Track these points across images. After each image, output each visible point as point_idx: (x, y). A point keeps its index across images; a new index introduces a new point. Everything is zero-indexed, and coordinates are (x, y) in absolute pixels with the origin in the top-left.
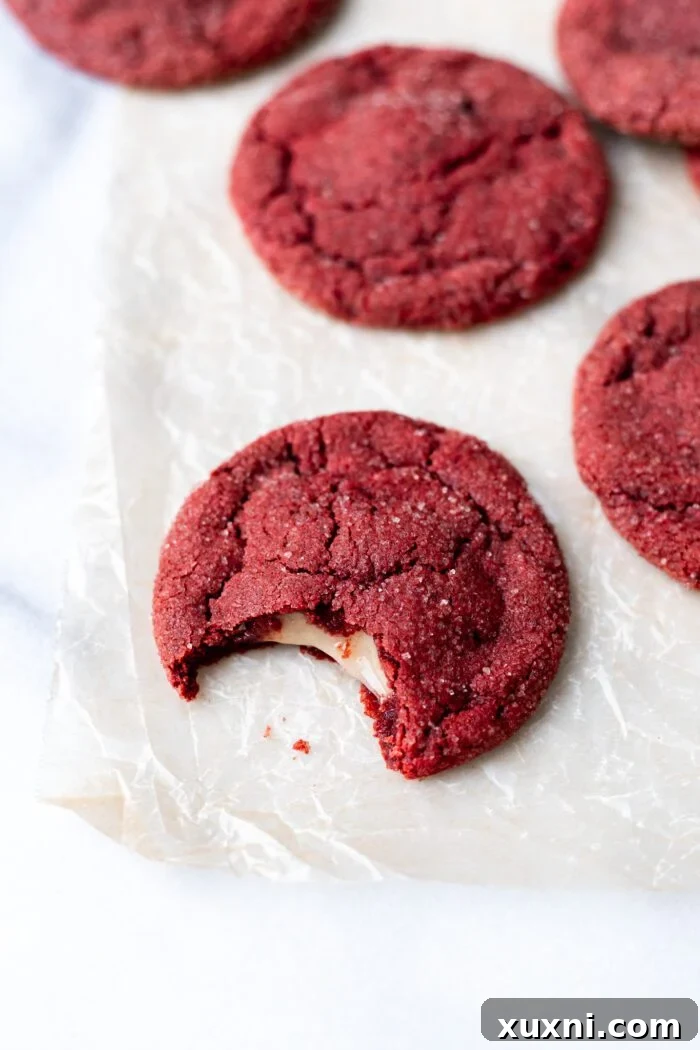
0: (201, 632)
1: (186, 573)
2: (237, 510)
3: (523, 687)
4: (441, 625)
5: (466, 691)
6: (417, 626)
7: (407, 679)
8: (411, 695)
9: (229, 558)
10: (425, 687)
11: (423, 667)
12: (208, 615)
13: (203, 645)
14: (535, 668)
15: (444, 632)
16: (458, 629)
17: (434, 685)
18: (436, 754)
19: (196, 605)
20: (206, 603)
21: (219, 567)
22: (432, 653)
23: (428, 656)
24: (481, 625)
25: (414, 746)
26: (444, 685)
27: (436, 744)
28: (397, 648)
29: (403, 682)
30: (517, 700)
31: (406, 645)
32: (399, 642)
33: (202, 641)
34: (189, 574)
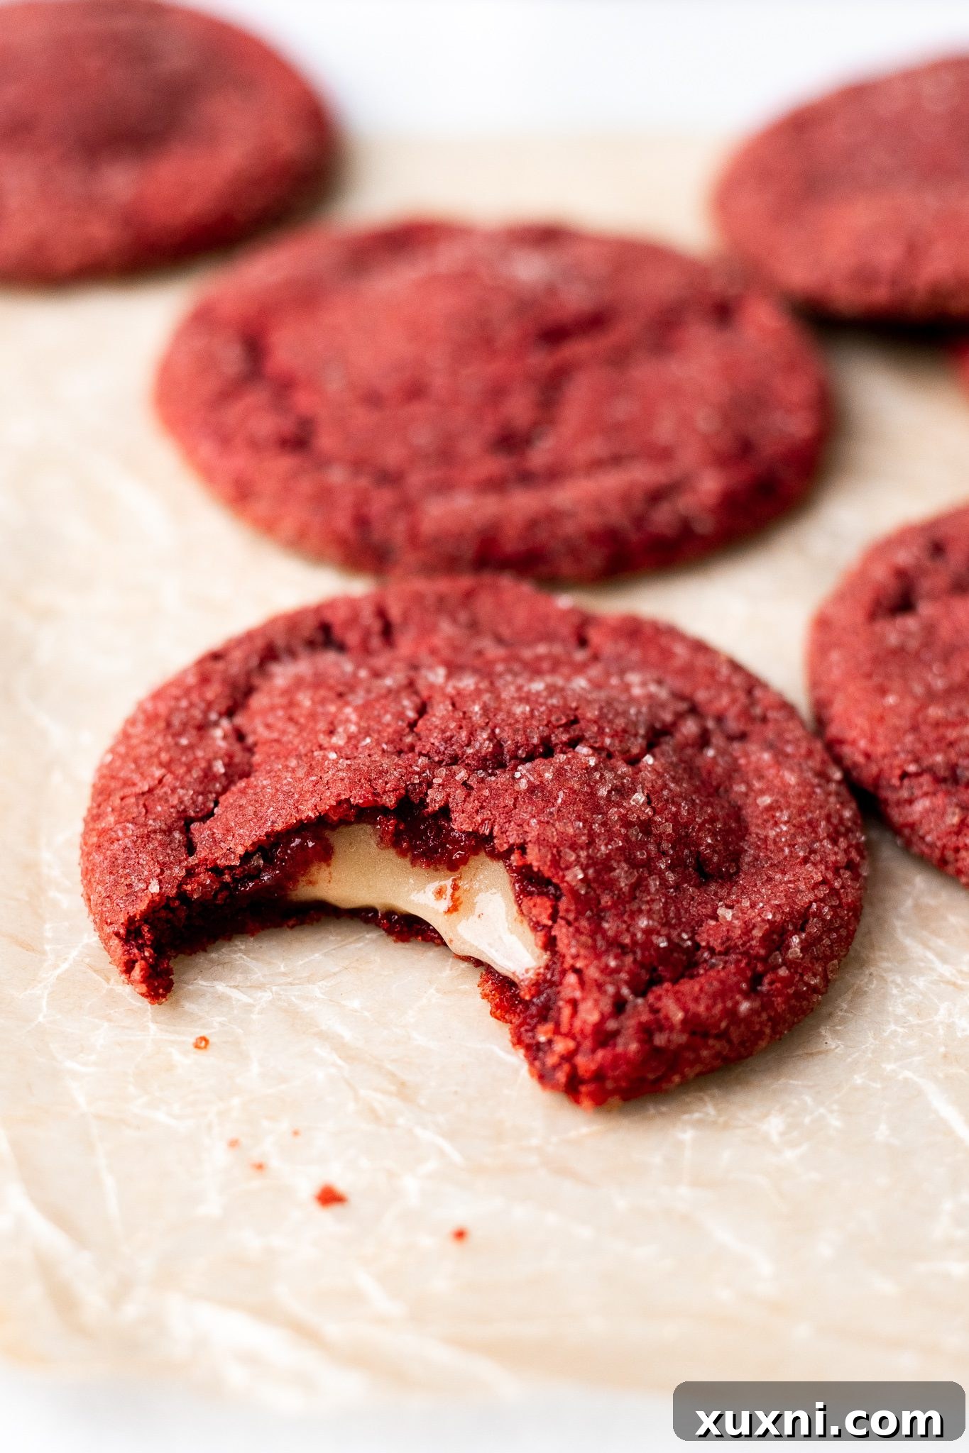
0: (179, 872)
1: (146, 788)
2: (235, 707)
3: (795, 940)
4: (634, 833)
5: (689, 943)
6: (591, 829)
7: (576, 919)
8: (585, 946)
9: (226, 766)
10: (610, 933)
11: (606, 900)
12: (191, 848)
13: (182, 896)
14: (814, 915)
15: (642, 845)
16: (666, 845)
17: (628, 930)
18: (640, 1041)
19: (168, 831)
20: (186, 830)
21: (208, 775)
22: (622, 876)
23: (617, 880)
24: (709, 845)
25: (599, 1027)
26: (648, 932)
27: (640, 1024)
28: (556, 863)
29: (569, 923)
30: (787, 963)
31: (573, 858)
32: (559, 852)
33: (179, 886)
34: (151, 791)
